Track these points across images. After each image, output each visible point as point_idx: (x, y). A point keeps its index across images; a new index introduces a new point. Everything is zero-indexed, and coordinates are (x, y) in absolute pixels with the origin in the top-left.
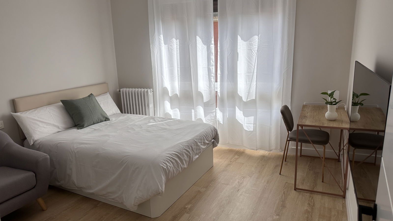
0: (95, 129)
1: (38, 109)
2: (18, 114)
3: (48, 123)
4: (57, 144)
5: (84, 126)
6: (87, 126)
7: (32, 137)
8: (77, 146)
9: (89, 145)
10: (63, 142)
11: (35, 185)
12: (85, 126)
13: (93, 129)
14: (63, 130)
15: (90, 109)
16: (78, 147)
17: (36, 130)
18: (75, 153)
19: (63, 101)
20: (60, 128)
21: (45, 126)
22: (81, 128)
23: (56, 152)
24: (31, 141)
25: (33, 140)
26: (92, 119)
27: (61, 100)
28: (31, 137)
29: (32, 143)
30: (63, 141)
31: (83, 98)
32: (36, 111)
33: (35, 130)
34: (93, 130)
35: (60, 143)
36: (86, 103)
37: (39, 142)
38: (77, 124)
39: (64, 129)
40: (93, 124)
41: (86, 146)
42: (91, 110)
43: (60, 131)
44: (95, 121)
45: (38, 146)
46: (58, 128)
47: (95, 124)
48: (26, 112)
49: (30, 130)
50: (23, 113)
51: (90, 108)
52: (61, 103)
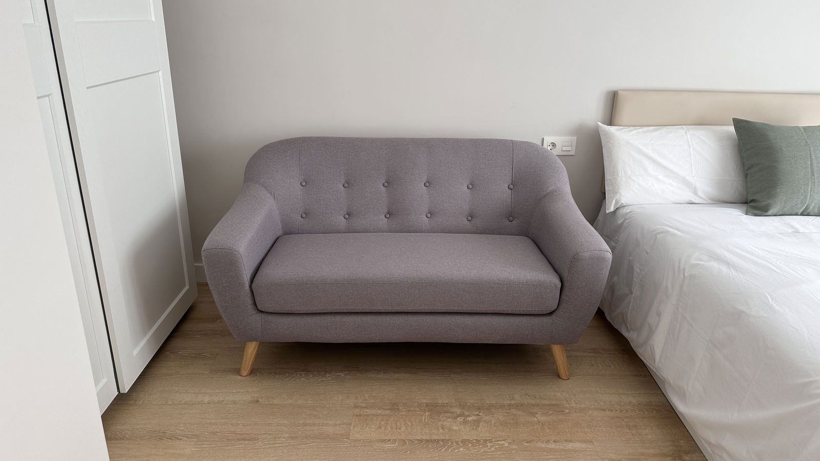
0: (797, 231)
1: (664, 130)
2: (612, 129)
3: (672, 172)
4: (659, 233)
5: (767, 211)
6: (780, 213)
7: (618, 195)
8: (700, 260)
9: (734, 272)
10: (674, 235)
11: (554, 311)
12: (770, 212)
13: (793, 227)
14: (706, 202)
15: (811, 165)
16: (699, 264)
17: (633, 180)
18: (684, 276)
19: (738, 123)
20: (699, 193)
21: (660, 177)
22: (758, 212)
23: (647, 253)
24: (612, 203)
25: (617, 202)
26: (806, 197)
27: (734, 120)
28: (615, 192)
29: (612, 209)
30: (678, 230)
31: (805, 129)
32: (657, 133)
33: (630, 178)
34: (790, 230)
35: (668, 232)
36: (807, 142)
37: (628, 211)
38: (752, 198)
39: (711, 202)
40: (802, 214)
41: (724, 269)
42: (815, 169)
43: (696, 202)
44: (811, 207)
45: (621, 221)
46: (695, 192)
47: (808, 215)
48: (632, 128)
49: (620, 175)
50: (623, 130)
51: (815, 162)
52: (732, 129)
